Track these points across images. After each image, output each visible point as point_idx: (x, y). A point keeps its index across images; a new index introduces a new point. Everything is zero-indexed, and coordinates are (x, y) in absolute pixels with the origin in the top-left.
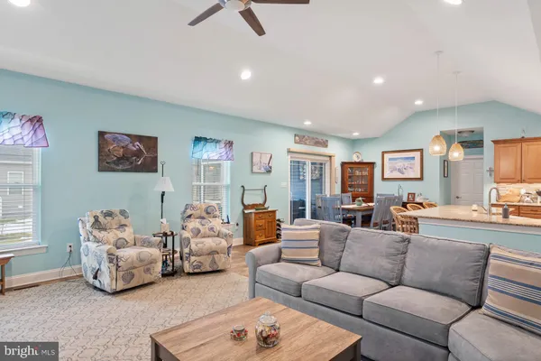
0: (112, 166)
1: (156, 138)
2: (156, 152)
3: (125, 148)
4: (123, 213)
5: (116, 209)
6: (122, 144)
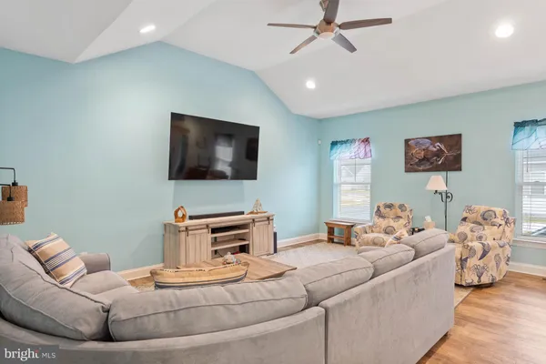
0: (415, 167)
1: (460, 135)
2: (460, 149)
3: (426, 150)
4: (402, 207)
5: (397, 203)
6: (423, 147)
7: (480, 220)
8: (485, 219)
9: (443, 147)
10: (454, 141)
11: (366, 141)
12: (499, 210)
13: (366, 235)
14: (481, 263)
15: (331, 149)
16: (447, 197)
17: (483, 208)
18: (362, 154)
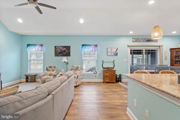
0: (58, 55)
1: (70, 46)
3: (61, 50)
4: (54, 67)
5: (53, 66)
6: (60, 49)
7: (76, 69)
8: (77, 69)
9: (66, 49)
10: (68, 48)
11: (42, 45)
12: (80, 66)
13: (44, 77)
14: (77, 80)
15: (27, 47)
16: (67, 63)
17: (76, 66)
18: (40, 50)
